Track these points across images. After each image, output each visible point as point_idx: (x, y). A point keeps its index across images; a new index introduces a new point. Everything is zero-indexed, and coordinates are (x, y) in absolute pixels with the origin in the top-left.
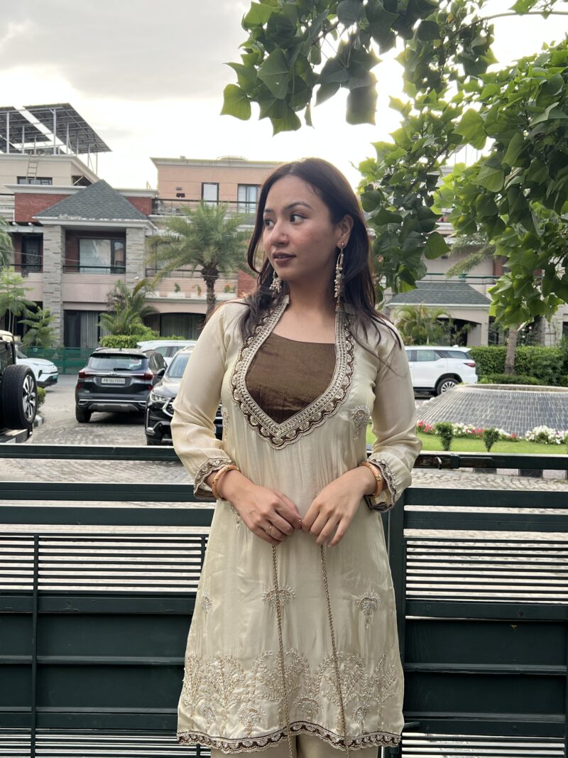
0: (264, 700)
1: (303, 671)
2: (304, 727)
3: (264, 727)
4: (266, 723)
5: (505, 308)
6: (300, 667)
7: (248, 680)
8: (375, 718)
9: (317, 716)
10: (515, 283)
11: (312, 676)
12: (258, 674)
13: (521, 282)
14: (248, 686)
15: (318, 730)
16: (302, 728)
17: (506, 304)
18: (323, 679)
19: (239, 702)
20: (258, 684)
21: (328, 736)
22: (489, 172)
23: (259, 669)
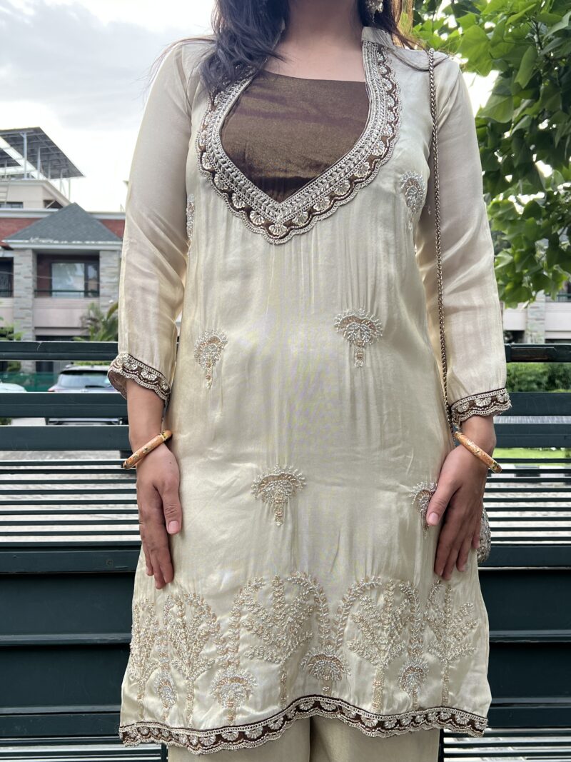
0: (256, 661)
1: (316, 608)
2: (317, 705)
3: (254, 705)
4: (259, 699)
5: (505, 286)
6: (311, 602)
7: (224, 631)
8: (436, 684)
9: (339, 685)
10: (516, 256)
11: (331, 616)
12: (244, 618)
13: (522, 256)
14: (225, 641)
15: (341, 708)
16: (314, 706)
17: (506, 281)
18: (349, 621)
19: (212, 669)
20: (244, 633)
21: (358, 717)
22: (497, 101)
23: (245, 609)
